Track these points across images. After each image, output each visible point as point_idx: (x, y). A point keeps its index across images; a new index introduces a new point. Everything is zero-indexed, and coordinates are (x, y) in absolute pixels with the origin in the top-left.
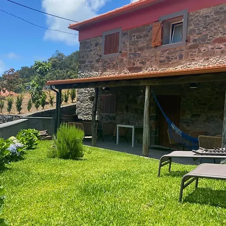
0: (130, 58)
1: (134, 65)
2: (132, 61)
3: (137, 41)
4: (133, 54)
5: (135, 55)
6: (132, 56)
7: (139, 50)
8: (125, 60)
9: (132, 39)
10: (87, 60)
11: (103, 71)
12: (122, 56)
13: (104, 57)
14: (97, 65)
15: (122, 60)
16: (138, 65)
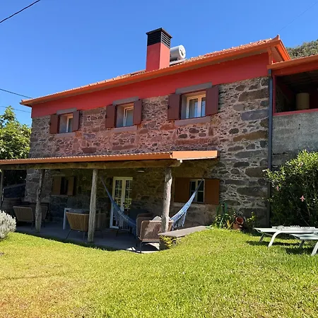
0: (84, 138)
1: (89, 146)
2: (87, 142)
3: (92, 122)
4: (87, 135)
5: (89, 136)
6: (87, 136)
7: (94, 132)
8: (79, 140)
9: (87, 120)
10: (40, 138)
11: (56, 151)
12: (77, 136)
13: (57, 136)
14: (49, 144)
15: (76, 140)
16: (92, 146)
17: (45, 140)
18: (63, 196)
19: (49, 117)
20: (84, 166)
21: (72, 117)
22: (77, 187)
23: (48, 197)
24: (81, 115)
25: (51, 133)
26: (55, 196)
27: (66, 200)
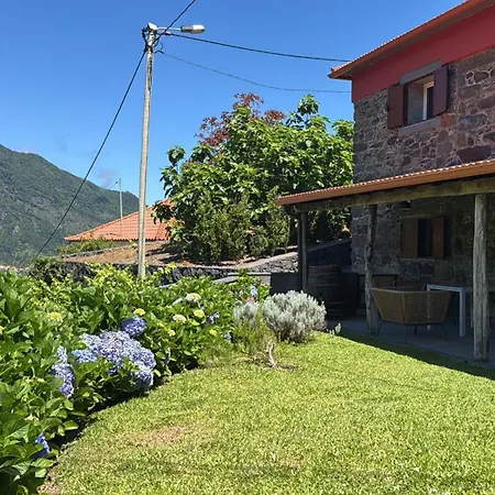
0: (462, 127)
1: (472, 143)
2: (467, 135)
3: (477, 87)
4: (468, 117)
5: (472, 119)
6: (466, 122)
7: (483, 108)
8: (451, 133)
9: (464, 83)
10: (370, 143)
11: (404, 164)
12: (444, 125)
13: (404, 131)
14: (390, 151)
15: (444, 134)
16: (482, 142)
17: (380, 145)
18: (424, 261)
19: (385, 93)
20: (453, 189)
21: (431, 84)
22: (453, 240)
23: (396, 264)
24: (450, 74)
25: (392, 127)
26: (408, 261)
27: (431, 269)
